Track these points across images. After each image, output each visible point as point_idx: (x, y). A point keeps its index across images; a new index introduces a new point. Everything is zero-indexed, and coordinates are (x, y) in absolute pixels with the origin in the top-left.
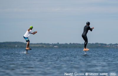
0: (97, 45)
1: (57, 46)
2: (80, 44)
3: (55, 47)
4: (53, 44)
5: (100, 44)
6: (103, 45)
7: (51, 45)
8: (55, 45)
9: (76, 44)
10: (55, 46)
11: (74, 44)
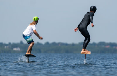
0: (103, 46)
1: (19, 49)
2: (66, 44)
3: (15, 51)
4: (10, 44)
5: (108, 44)
6: (114, 47)
7: (6, 45)
8: (15, 45)
9: (59, 43)
10: (15, 49)
11: (54, 44)
